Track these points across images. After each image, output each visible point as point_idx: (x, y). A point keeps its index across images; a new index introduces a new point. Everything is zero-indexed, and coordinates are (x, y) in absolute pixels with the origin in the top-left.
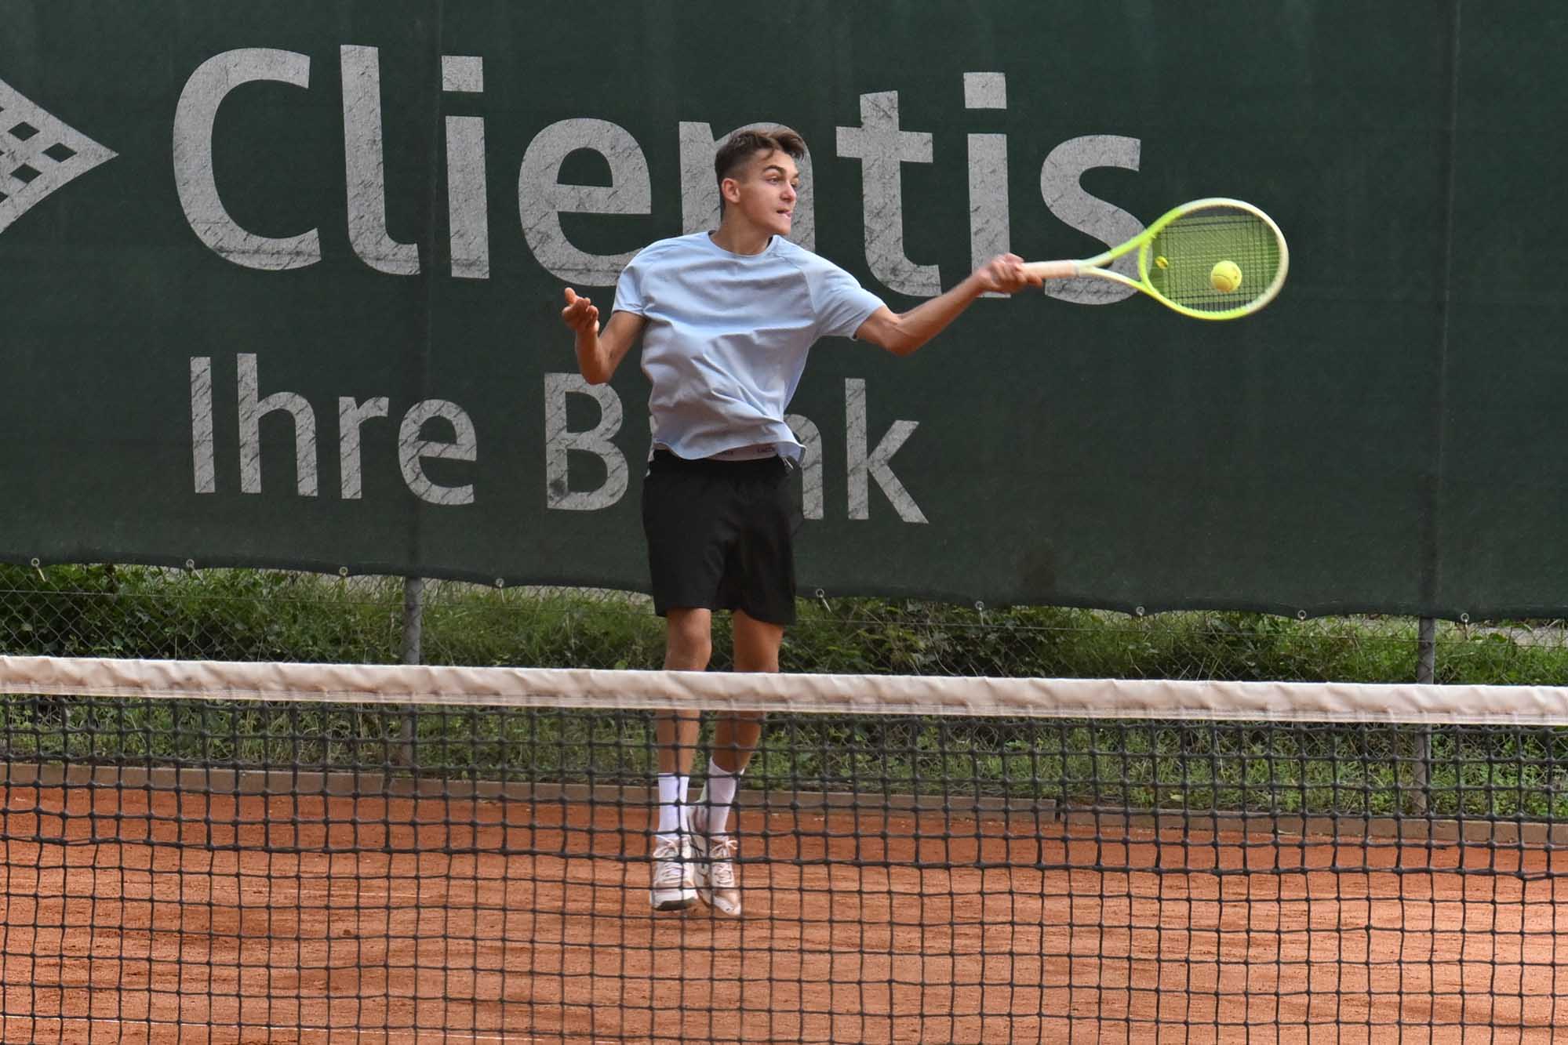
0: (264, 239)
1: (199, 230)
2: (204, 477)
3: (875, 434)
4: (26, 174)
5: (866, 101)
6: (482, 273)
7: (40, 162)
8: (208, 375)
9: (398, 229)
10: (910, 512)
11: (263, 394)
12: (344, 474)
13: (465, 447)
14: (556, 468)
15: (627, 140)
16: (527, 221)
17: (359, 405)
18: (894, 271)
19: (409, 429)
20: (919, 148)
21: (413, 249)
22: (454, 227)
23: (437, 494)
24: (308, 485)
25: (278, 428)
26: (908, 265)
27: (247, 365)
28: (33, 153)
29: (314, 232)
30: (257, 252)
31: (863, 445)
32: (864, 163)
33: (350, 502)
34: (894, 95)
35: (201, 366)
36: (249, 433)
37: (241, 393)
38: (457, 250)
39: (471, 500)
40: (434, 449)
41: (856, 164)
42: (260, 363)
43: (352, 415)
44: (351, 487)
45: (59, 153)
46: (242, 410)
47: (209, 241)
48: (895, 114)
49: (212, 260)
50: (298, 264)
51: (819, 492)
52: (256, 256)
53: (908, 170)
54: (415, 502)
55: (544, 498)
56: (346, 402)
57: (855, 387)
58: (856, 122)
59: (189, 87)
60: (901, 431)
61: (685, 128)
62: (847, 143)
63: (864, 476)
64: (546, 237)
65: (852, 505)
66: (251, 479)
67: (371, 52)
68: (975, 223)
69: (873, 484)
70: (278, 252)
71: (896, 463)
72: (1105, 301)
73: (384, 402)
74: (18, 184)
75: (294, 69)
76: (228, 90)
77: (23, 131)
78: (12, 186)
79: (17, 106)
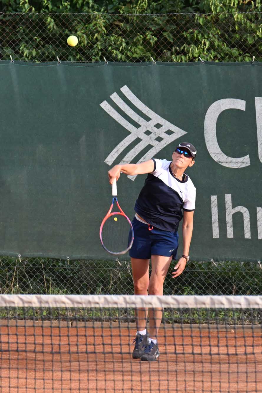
0: (233, 158)
1: (212, 156)
2: (216, 233)
4: (159, 139)
7: (164, 136)
8: (216, 202)
11: (233, 207)
12: (259, 232)
24: (248, 235)
25: (238, 218)
27: (228, 198)
28: (161, 133)
29: (248, 156)
30: (230, 162)
33: (261, 240)
35: (214, 198)
36: (229, 219)
37: (227, 207)
42: (232, 197)
43: (261, 213)
44: (261, 236)
45: (169, 132)
46: (227, 212)
47: (216, 159)
49: (217, 165)
50: (243, 166)
52: (231, 164)
56: (259, 209)
59: (208, 111)
66: (230, 233)
70: (237, 162)
74: (157, 142)
75: (240, 105)
76: (220, 112)
77: (158, 126)
78: (155, 143)
79: (156, 118)
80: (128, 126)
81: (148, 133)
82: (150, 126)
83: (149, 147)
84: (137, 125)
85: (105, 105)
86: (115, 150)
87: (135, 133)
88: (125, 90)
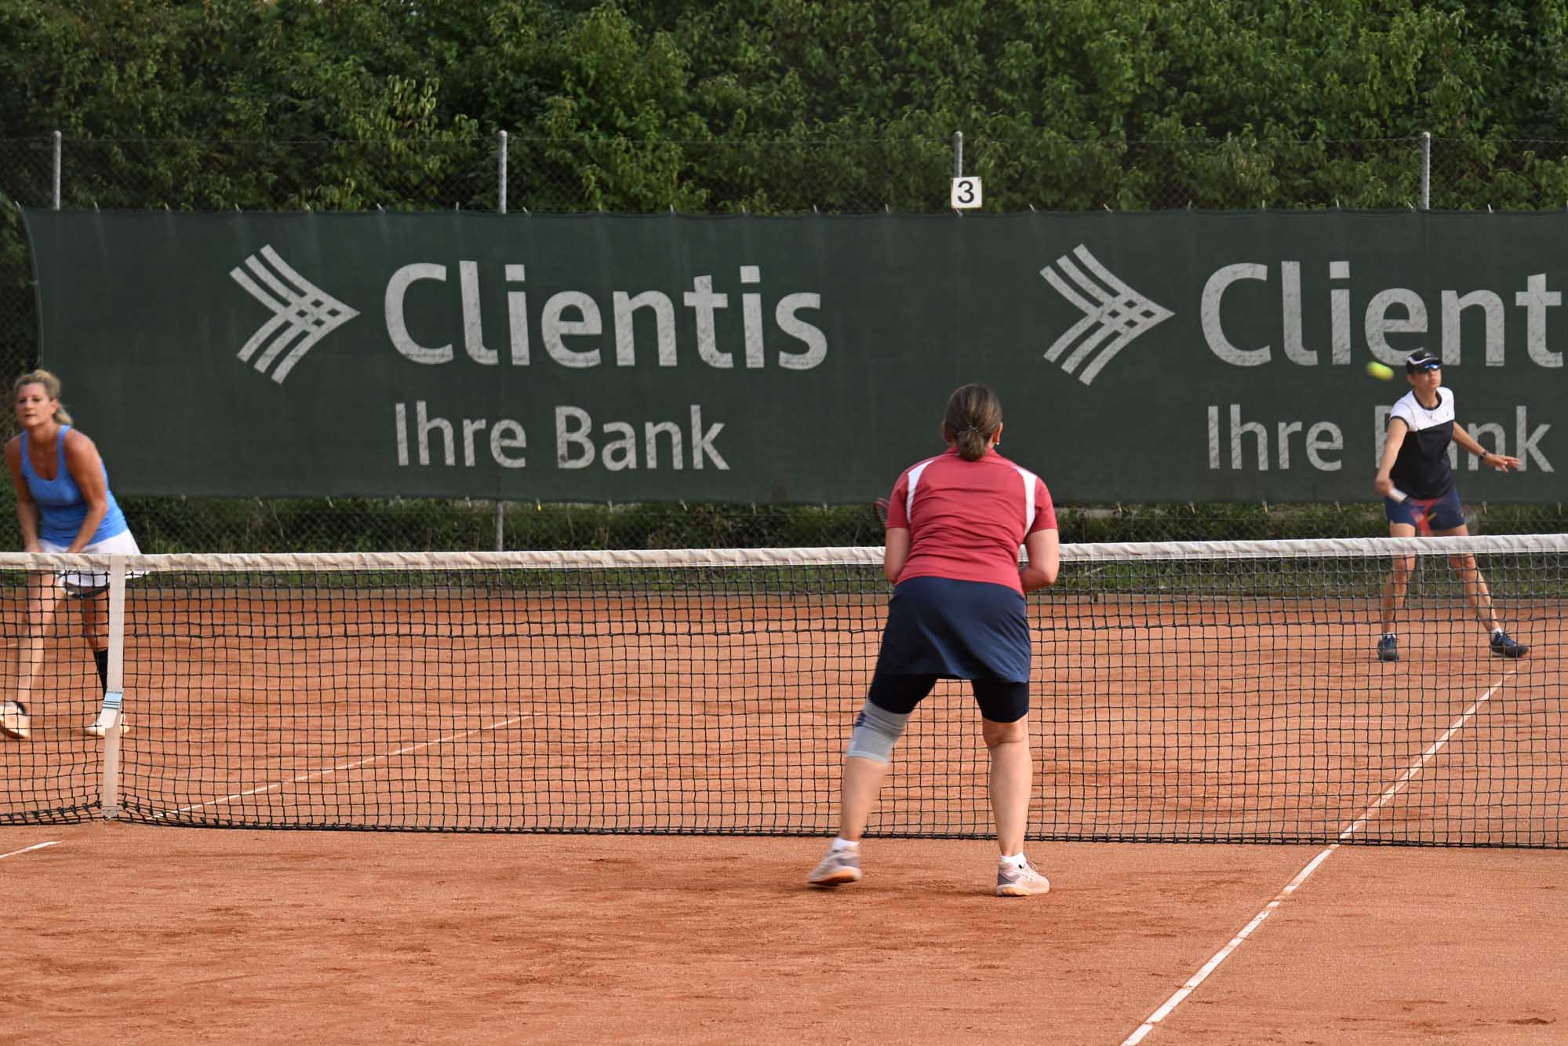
0: (428, 350)
1: (398, 346)
2: (403, 458)
3: (705, 430)
4: (319, 323)
5: (697, 280)
6: (526, 362)
7: (325, 318)
8: (404, 413)
9: (488, 343)
10: (722, 465)
11: (429, 418)
12: (467, 455)
13: (521, 441)
14: (562, 449)
15: (589, 300)
16: (546, 338)
17: (472, 423)
18: (712, 356)
19: (495, 433)
20: (721, 301)
21: (495, 353)
22: (513, 342)
23: (508, 463)
24: (450, 460)
25: (436, 436)
26: (717, 354)
27: (421, 407)
28: (321, 313)
29: (450, 347)
30: (425, 355)
31: (700, 436)
32: (697, 309)
33: (470, 467)
34: (709, 277)
35: (400, 408)
36: (423, 437)
37: (419, 419)
38: (515, 352)
39: (523, 465)
40: (507, 443)
41: (693, 309)
42: (427, 405)
43: (469, 428)
44: (470, 460)
45: (334, 313)
46: (420, 428)
47: (403, 351)
48: (710, 286)
49: (404, 360)
50: (442, 361)
51: (680, 457)
52: (424, 357)
53: (717, 311)
54: (498, 466)
55: (557, 463)
56: (466, 422)
57: (695, 409)
58: (693, 290)
59: (392, 282)
60: (716, 428)
61: (617, 295)
62: (689, 299)
63: (700, 449)
64: (554, 346)
65: (695, 462)
66: (424, 458)
67: (473, 265)
68: (747, 334)
69: (705, 454)
70: (434, 356)
71: (716, 443)
72: (806, 367)
73: (484, 422)
74: (315, 328)
75: (439, 272)
76: (408, 283)
77: (317, 304)
78: (313, 329)
79: (313, 292)
80: (273, 305)
81: (302, 314)
82: (305, 303)
83: (304, 335)
84: (285, 303)
85: (237, 274)
86: (253, 339)
87: (282, 314)
88: (267, 251)
